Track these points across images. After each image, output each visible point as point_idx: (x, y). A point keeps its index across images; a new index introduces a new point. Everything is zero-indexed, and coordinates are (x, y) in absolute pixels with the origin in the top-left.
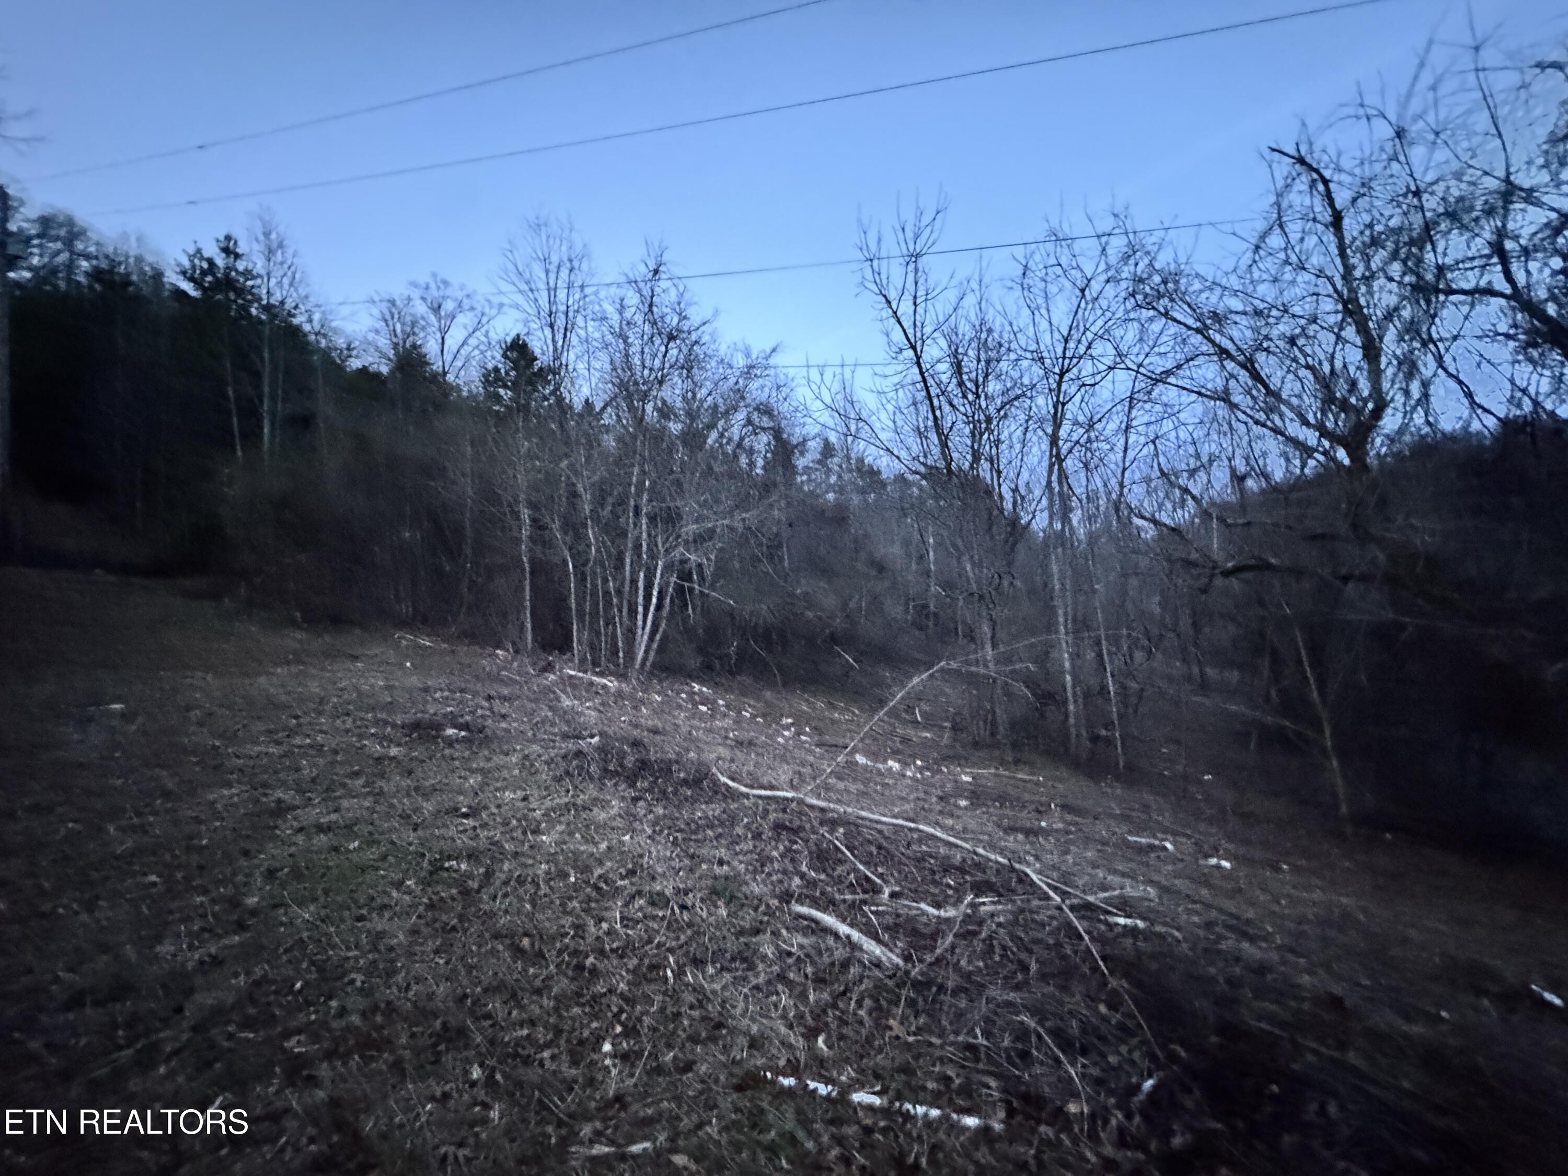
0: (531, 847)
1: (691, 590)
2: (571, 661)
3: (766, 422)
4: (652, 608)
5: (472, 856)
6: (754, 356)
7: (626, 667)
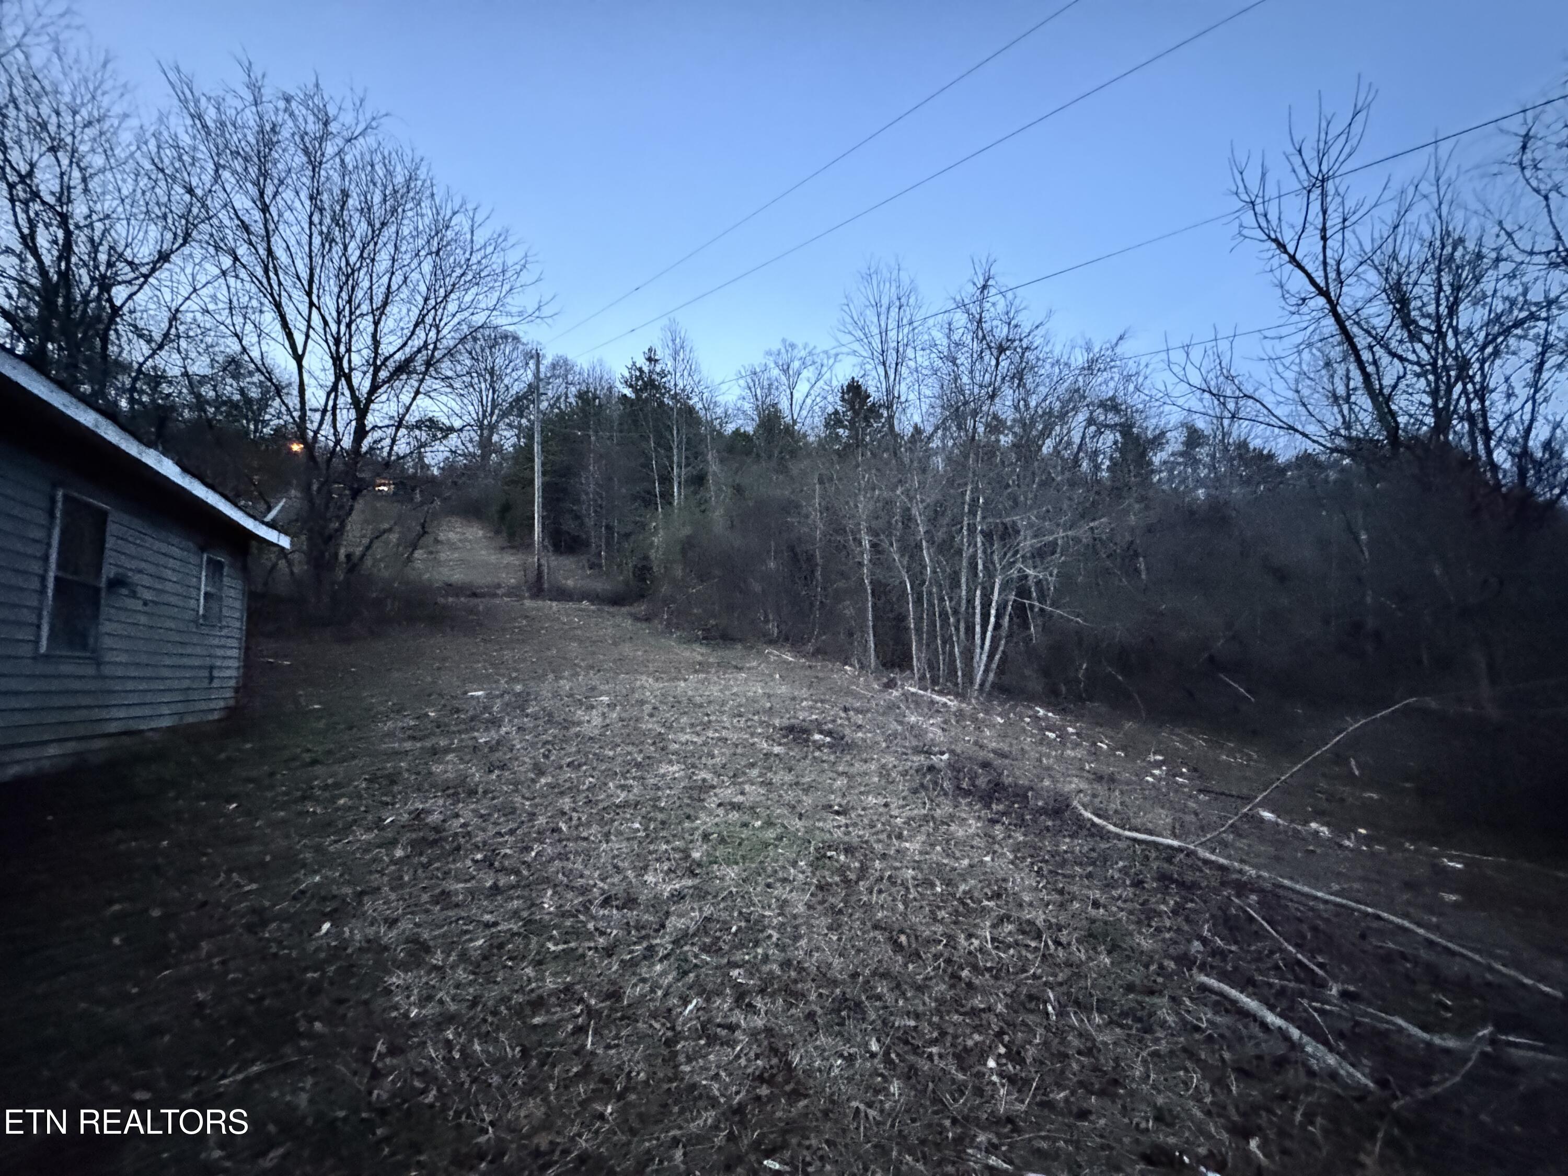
0: (898, 851)
1: (1032, 607)
2: (912, 678)
3: (1112, 418)
4: (990, 628)
5: (849, 850)
6: (1096, 350)
7: (964, 688)
